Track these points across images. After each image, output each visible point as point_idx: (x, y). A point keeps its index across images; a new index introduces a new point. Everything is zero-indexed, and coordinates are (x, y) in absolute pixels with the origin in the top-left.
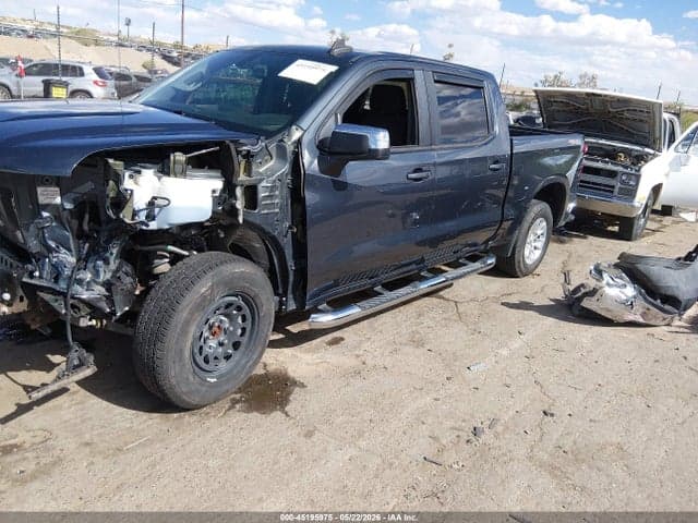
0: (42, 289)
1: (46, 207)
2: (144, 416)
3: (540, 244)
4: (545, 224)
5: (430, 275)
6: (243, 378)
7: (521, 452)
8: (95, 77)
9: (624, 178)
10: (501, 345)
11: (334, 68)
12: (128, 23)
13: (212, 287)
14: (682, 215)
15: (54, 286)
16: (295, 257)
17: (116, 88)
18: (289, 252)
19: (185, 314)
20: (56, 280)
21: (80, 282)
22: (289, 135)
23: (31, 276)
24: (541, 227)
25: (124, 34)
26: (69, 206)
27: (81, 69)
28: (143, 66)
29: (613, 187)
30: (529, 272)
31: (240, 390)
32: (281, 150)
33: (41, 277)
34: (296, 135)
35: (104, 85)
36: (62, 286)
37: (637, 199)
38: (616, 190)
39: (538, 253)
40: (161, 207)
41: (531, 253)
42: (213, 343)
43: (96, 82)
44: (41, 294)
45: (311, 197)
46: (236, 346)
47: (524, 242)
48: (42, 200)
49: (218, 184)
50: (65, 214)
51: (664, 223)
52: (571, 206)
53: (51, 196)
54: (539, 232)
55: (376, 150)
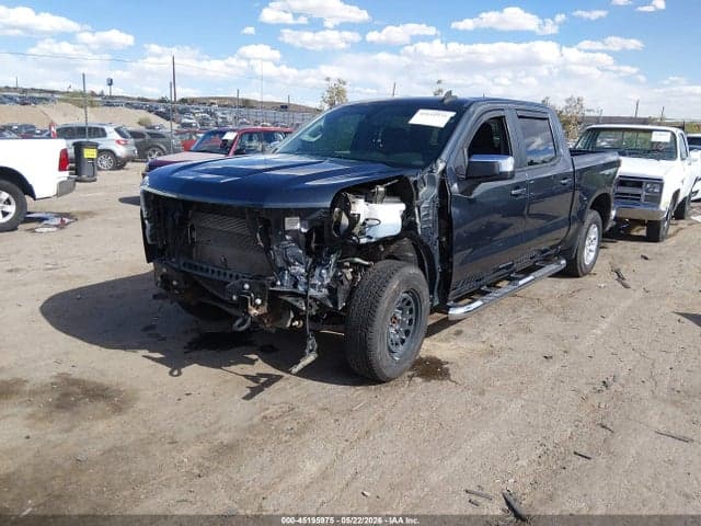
0: (283, 293)
1: (288, 232)
2: (352, 389)
3: (594, 247)
4: (596, 229)
5: (522, 276)
6: (412, 360)
7: (647, 394)
8: (118, 137)
9: (648, 186)
10: (593, 327)
11: (452, 114)
12: (110, 83)
13: (399, 285)
14: (692, 217)
15: (295, 290)
16: (441, 261)
17: (136, 146)
18: (437, 258)
19: (386, 305)
20: (295, 286)
21: (314, 286)
22: (437, 167)
23: (274, 284)
24: (594, 233)
25: (107, 93)
26: (304, 230)
27: (103, 130)
28: (140, 123)
29: (639, 195)
30: (587, 272)
31: (412, 368)
32: (432, 178)
33: (282, 285)
34: (441, 166)
35: (125, 144)
36: (301, 289)
37: (662, 203)
38: (643, 198)
39: (592, 255)
40: (370, 226)
41: (588, 256)
42: (392, 330)
43: (118, 142)
44: (285, 298)
45: (455, 211)
46: (407, 333)
47: (584, 247)
48: (288, 227)
49: (402, 207)
50: (301, 236)
51: (680, 226)
52: (613, 213)
53: (294, 224)
54: (593, 237)
55: (506, 173)
